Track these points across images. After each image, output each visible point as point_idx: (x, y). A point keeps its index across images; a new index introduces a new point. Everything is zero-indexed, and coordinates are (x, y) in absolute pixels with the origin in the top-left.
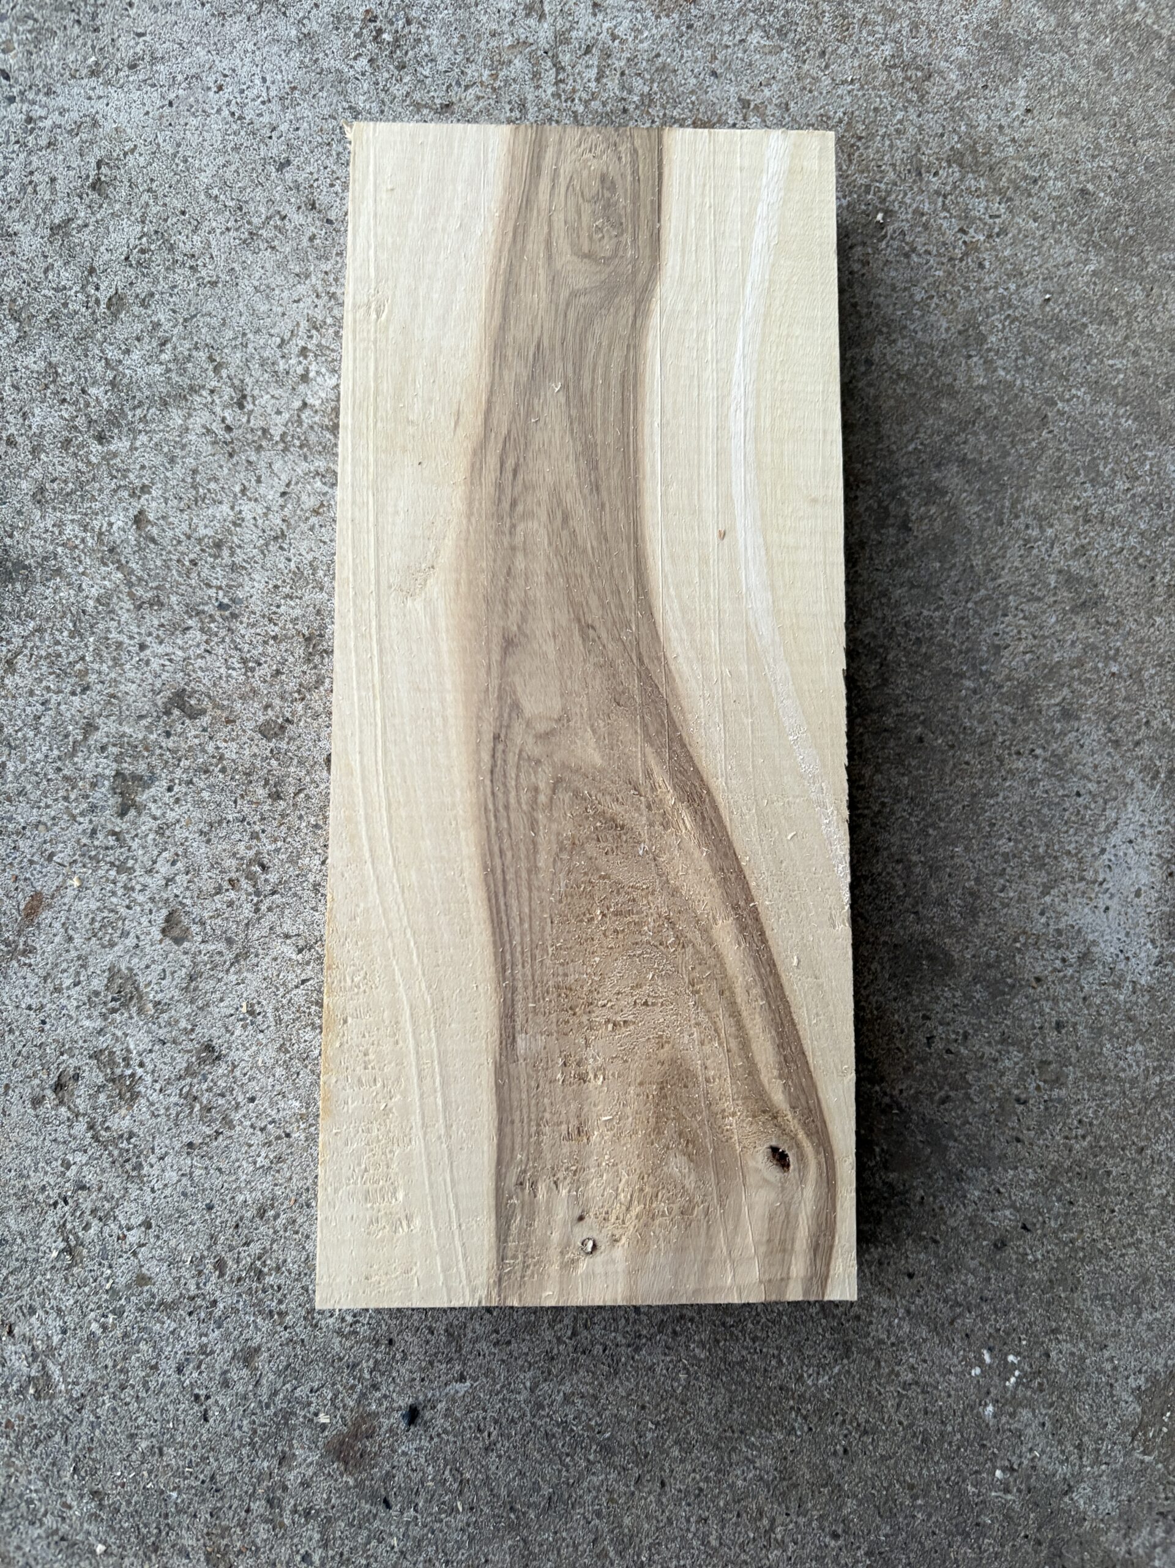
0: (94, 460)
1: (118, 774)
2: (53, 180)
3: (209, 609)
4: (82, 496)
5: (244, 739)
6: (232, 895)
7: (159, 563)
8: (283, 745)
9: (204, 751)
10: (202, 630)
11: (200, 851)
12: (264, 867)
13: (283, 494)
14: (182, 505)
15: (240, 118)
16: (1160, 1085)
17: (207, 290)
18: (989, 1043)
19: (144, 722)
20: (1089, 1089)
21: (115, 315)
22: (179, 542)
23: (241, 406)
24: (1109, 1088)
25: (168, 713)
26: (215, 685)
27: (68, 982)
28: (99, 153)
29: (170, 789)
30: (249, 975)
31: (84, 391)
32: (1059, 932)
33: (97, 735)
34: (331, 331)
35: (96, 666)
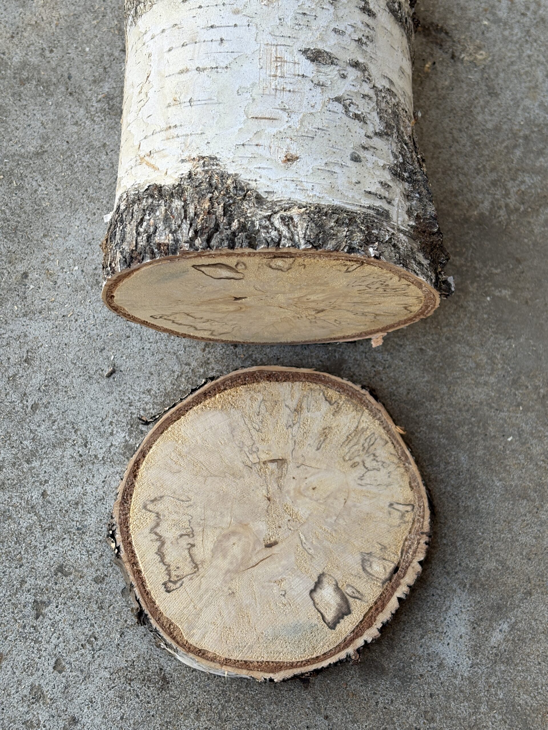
0: (25, 470)
1: (35, 601)
2: (9, 359)
3: (73, 530)
4: (20, 486)
5: (88, 584)
6: (83, 651)
7: (52, 512)
8: (104, 586)
9: (71, 590)
10: (70, 539)
11: (69, 632)
12: (95, 638)
13: (103, 482)
14: (62, 488)
15: (85, 332)
16: (476, 720)
17: (72, 400)
18: (402, 704)
19: (46, 579)
20: (446, 723)
21: (34, 412)
22: (61, 503)
23: (86, 446)
24: (454, 722)
25: (56, 574)
26: (76, 562)
27: (13, 692)
28: (27, 347)
29: (57, 607)
30: (90, 685)
31: (21, 443)
32: (429, 654)
33: (27, 585)
34: (122, 414)
35: (26, 556)
